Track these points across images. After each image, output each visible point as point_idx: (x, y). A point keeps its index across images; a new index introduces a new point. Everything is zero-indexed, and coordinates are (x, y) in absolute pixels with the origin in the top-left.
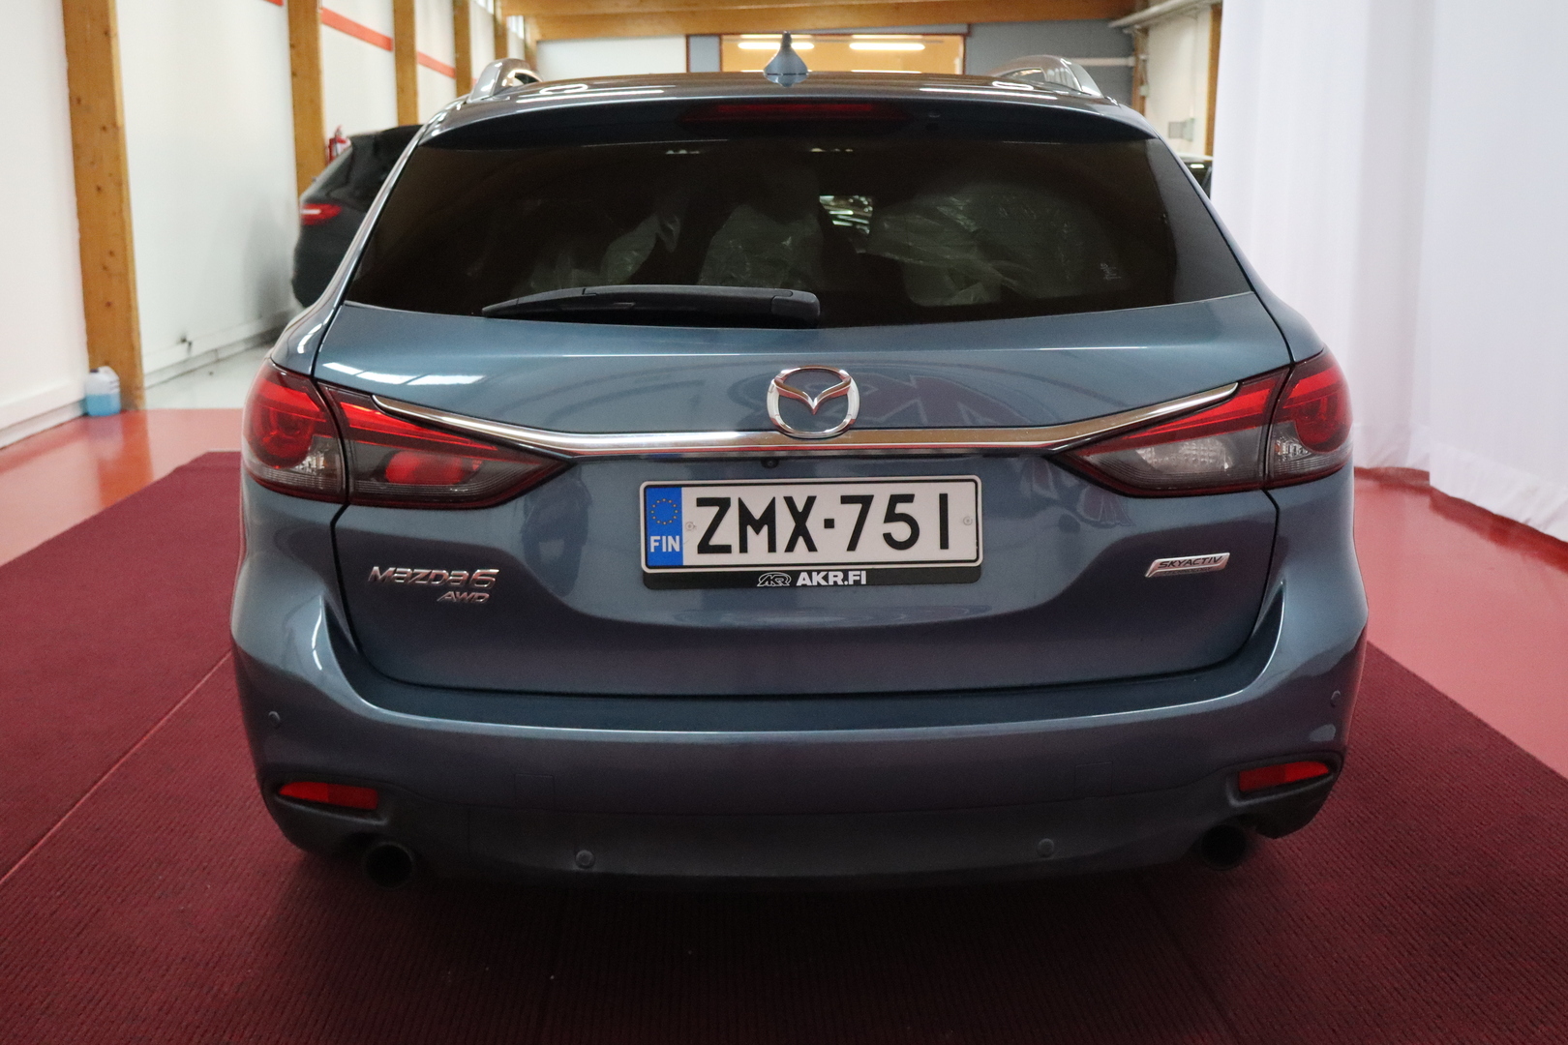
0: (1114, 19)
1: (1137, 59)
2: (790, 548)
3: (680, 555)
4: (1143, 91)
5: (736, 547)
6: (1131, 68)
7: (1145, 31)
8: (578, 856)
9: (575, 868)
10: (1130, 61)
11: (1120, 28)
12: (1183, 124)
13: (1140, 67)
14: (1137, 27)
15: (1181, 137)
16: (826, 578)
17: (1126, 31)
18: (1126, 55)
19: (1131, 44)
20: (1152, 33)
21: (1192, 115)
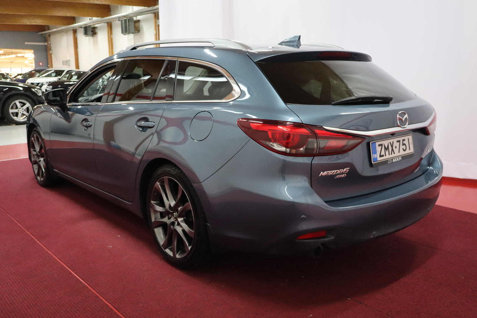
0: (39, 32)
1: (48, 43)
2: (391, 154)
3: (376, 158)
4: (51, 52)
5: (384, 155)
6: (46, 46)
7: (49, 36)
8: (373, 233)
9: (372, 237)
10: (46, 44)
11: (42, 34)
12: (67, 61)
13: (49, 45)
14: (48, 34)
15: (66, 65)
16: (396, 160)
17: (44, 35)
18: (45, 42)
19: (46, 39)
20: (51, 36)
21: (69, 59)
